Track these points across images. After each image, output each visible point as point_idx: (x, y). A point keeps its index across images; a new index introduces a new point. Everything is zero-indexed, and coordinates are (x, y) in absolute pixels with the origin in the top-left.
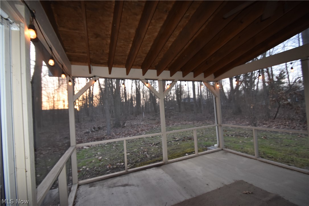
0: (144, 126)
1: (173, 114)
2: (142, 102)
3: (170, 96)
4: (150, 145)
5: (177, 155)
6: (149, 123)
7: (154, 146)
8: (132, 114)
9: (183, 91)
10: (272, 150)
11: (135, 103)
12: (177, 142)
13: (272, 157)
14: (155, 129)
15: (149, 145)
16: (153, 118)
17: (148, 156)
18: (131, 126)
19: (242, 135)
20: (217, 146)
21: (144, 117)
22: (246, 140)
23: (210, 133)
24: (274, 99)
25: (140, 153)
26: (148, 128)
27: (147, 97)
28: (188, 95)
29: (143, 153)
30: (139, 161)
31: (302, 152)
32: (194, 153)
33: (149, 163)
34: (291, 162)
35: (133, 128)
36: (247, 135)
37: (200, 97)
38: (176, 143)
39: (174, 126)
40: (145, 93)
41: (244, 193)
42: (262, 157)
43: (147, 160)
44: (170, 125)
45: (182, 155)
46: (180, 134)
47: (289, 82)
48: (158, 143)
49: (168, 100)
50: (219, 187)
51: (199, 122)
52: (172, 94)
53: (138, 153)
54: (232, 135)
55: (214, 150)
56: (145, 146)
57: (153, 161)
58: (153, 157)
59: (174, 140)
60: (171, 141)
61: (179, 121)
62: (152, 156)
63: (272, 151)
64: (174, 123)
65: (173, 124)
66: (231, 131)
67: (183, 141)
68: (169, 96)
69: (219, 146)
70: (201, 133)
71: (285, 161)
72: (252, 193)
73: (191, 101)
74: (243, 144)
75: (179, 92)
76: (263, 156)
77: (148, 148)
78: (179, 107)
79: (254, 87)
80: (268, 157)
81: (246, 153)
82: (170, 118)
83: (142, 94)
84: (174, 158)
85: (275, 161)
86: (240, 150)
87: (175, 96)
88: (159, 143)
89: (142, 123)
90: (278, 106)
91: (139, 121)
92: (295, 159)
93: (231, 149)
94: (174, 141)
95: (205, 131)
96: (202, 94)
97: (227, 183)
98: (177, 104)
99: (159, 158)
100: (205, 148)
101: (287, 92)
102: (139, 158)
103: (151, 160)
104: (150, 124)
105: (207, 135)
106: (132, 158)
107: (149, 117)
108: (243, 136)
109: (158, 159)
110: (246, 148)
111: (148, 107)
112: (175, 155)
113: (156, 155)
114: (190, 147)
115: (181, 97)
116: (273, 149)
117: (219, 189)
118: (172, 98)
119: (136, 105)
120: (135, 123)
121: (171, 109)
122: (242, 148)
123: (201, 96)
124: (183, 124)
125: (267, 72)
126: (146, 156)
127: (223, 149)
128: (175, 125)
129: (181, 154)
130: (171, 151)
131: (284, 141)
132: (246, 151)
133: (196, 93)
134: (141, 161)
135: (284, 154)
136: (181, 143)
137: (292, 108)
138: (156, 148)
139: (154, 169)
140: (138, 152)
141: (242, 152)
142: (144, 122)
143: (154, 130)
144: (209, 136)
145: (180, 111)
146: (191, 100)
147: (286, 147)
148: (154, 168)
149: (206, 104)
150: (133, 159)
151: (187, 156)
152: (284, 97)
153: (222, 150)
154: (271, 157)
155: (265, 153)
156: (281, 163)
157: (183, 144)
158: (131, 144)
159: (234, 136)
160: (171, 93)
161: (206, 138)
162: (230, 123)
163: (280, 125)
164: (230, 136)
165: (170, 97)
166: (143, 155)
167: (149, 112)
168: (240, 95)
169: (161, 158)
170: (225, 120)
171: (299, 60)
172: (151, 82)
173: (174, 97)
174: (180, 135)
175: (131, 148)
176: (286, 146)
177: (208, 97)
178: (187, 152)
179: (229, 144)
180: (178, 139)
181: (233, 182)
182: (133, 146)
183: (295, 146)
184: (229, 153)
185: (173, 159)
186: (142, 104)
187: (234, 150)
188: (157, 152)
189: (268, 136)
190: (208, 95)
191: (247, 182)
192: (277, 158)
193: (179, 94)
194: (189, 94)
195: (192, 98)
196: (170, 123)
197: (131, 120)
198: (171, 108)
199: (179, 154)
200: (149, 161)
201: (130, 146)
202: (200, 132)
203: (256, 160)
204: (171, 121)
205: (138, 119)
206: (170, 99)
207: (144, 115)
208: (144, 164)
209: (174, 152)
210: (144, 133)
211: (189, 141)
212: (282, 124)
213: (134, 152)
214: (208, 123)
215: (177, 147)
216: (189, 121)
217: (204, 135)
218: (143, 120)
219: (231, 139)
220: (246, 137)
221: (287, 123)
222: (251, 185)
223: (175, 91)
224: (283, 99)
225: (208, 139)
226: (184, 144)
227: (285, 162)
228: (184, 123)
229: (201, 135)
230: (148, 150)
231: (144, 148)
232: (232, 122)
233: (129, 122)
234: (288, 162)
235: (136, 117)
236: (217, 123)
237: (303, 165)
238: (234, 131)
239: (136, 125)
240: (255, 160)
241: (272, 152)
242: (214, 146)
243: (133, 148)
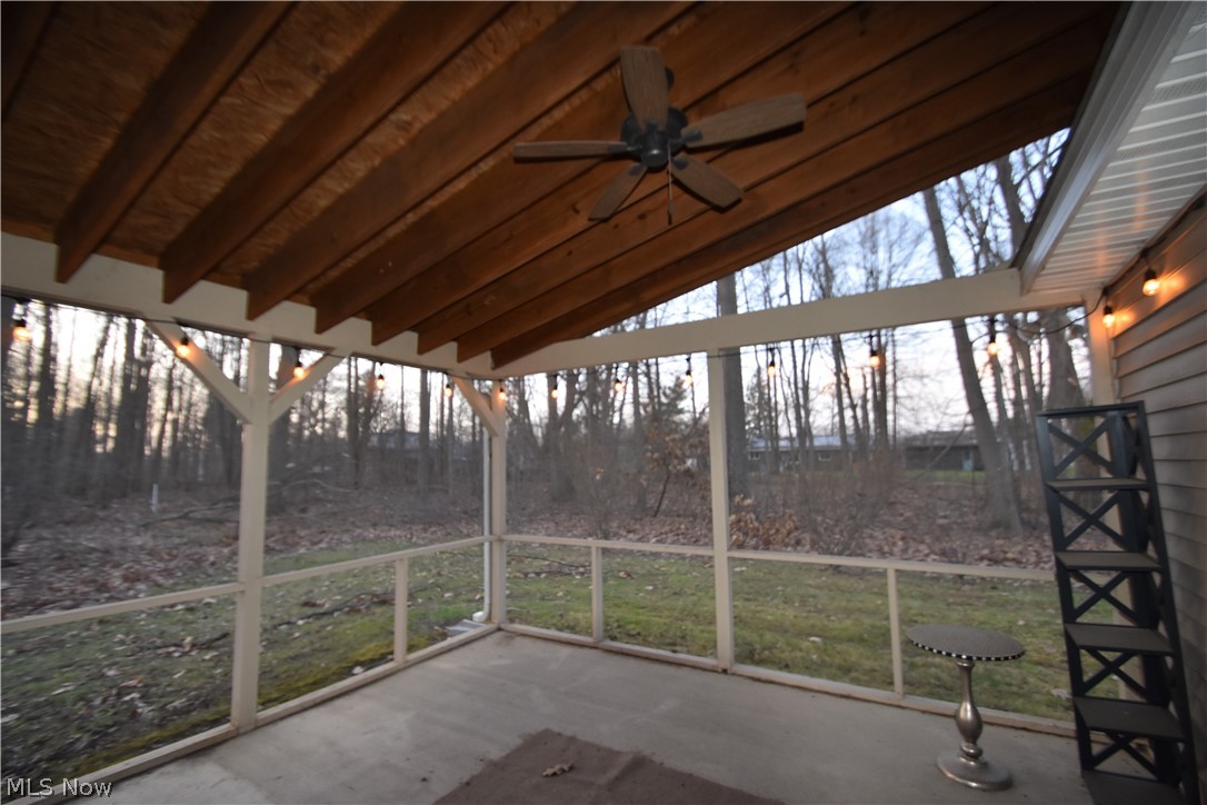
0: (151, 553)
1: (322, 496)
2: (155, 431)
3: (320, 416)
4: (169, 655)
5: (310, 680)
6: (185, 540)
7: (193, 653)
8: (81, 492)
9: (380, 401)
10: (640, 611)
11: (107, 432)
12: (324, 621)
13: (639, 634)
14: (211, 571)
15: (160, 651)
16: (209, 514)
17: (145, 710)
18: (61, 558)
19: (566, 570)
20: (483, 619)
21: (154, 508)
22: (577, 585)
23: (467, 572)
24: (656, 455)
25: (98, 701)
26: (172, 565)
27: (189, 410)
28: (399, 419)
29: (112, 700)
30: (81, 745)
31: (706, 609)
32: (390, 657)
33: (147, 748)
34: (679, 640)
35: (70, 567)
36: (581, 570)
37: (445, 433)
38: (316, 625)
39: (321, 549)
40: (180, 389)
41: (547, 776)
42: (614, 638)
43: (135, 734)
44: (298, 544)
45: (335, 677)
46: (342, 584)
47: (694, 412)
48: (217, 634)
49: (307, 433)
50: (465, 780)
51: (433, 529)
52: (326, 410)
53: (81, 703)
54: (538, 574)
55: (471, 632)
56: (135, 663)
57: (171, 729)
58: (177, 712)
59: (309, 611)
60: (293, 620)
61: (344, 528)
62: (170, 707)
63: (638, 614)
64: (323, 535)
65: (315, 540)
66: (536, 558)
67: (348, 613)
68: (314, 414)
69: (489, 619)
70: (434, 571)
71: (667, 641)
72: (571, 768)
73: (412, 443)
74: (568, 601)
75: (362, 402)
76: (616, 632)
77: (153, 669)
78: (357, 466)
79: (612, 416)
80: (629, 635)
81: (572, 629)
82: (303, 515)
83: (158, 395)
84: (294, 694)
85: (644, 645)
86: (554, 621)
87: (344, 416)
88: (225, 635)
89: (138, 541)
90: (665, 477)
91: (117, 529)
92: (691, 630)
93: (528, 623)
94: (309, 617)
95: (451, 564)
96: (455, 420)
97: (496, 754)
98: (347, 455)
99: (213, 709)
100: (441, 630)
101: (685, 439)
102: (80, 729)
103: (160, 726)
104: (185, 544)
105: (455, 577)
106: (31, 741)
107: (186, 511)
108: (570, 574)
109: (207, 715)
110: (572, 613)
111: (191, 459)
112: (301, 684)
113: (197, 697)
114: (376, 635)
115: (367, 426)
116: (643, 608)
117: (468, 784)
118: (327, 425)
119: (110, 445)
120: (88, 539)
121: (315, 475)
122: (561, 616)
123: (448, 426)
124: (364, 540)
125: (647, 375)
126: (134, 715)
127: (503, 626)
128: (323, 545)
129: (330, 672)
130: (285, 667)
131: (670, 579)
132: (572, 624)
133: (434, 416)
134: (92, 745)
135: (667, 621)
136: (342, 623)
137: (695, 485)
138: (204, 664)
139: (169, 773)
140: (82, 698)
141: (560, 630)
142: (154, 537)
143: (210, 576)
144: (462, 584)
145: (356, 483)
146: (412, 439)
147: (676, 597)
148: (171, 768)
149: (464, 459)
150: (41, 743)
151: (360, 674)
152: (678, 452)
153: (499, 629)
154: (634, 632)
155: (621, 623)
156: (658, 648)
157: (349, 626)
158: (39, 659)
159: (543, 576)
160: (322, 405)
161: (447, 591)
162: (537, 529)
163: (666, 533)
164: (533, 575)
165: (317, 421)
166: (112, 711)
167: (190, 487)
168: (574, 438)
169: (223, 707)
170: (523, 519)
171: (704, 354)
172: (223, 343)
173: (335, 423)
174: (340, 588)
175: (37, 680)
176: (675, 594)
177: (474, 435)
178: (363, 659)
179: (523, 608)
180: (327, 606)
181: (519, 742)
182: (51, 669)
183: (693, 594)
184: (519, 640)
185: (287, 700)
186: (154, 443)
187: (536, 626)
188: (202, 680)
189: (636, 568)
190: (474, 427)
191: (559, 734)
192: (649, 636)
193: (361, 410)
194: (402, 415)
195: (413, 434)
196: (301, 538)
197: (68, 523)
198: (317, 469)
199: (319, 676)
200: (148, 737)
201: (26, 674)
202: (430, 571)
203: (596, 648)
204: (309, 527)
205: (118, 521)
206: (319, 430)
207: (161, 500)
208: (110, 760)
209: (297, 670)
210: (140, 591)
211: (378, 610)
212: (671, 531)
213: (50, 703)
214: (465, 531)
215: (318, 645)
216: (392, 526)
217: (441, 581)
218: (146, 526)
219: (532, 588)
220: (578, 577)
221: (683, 526)
222: (572, 739)
223: (343, 397)
224: (676, 457)
225: (457, 595)
226: (351, 627)
227: (669, 644)
228: (371, 533)
229: (431, 581)
230: (150, 682)
231: (124, 673)
232: (545, 526)
233: (46, 533)
234: (674, 644)
235: (105, 507)
236: (491, 533)
237: (704, 647)
238: (545, 559)
239: (93, 550)
240: (593, 651)
241: (641, 617)
242: (471, 619)
243: (46, 684)
